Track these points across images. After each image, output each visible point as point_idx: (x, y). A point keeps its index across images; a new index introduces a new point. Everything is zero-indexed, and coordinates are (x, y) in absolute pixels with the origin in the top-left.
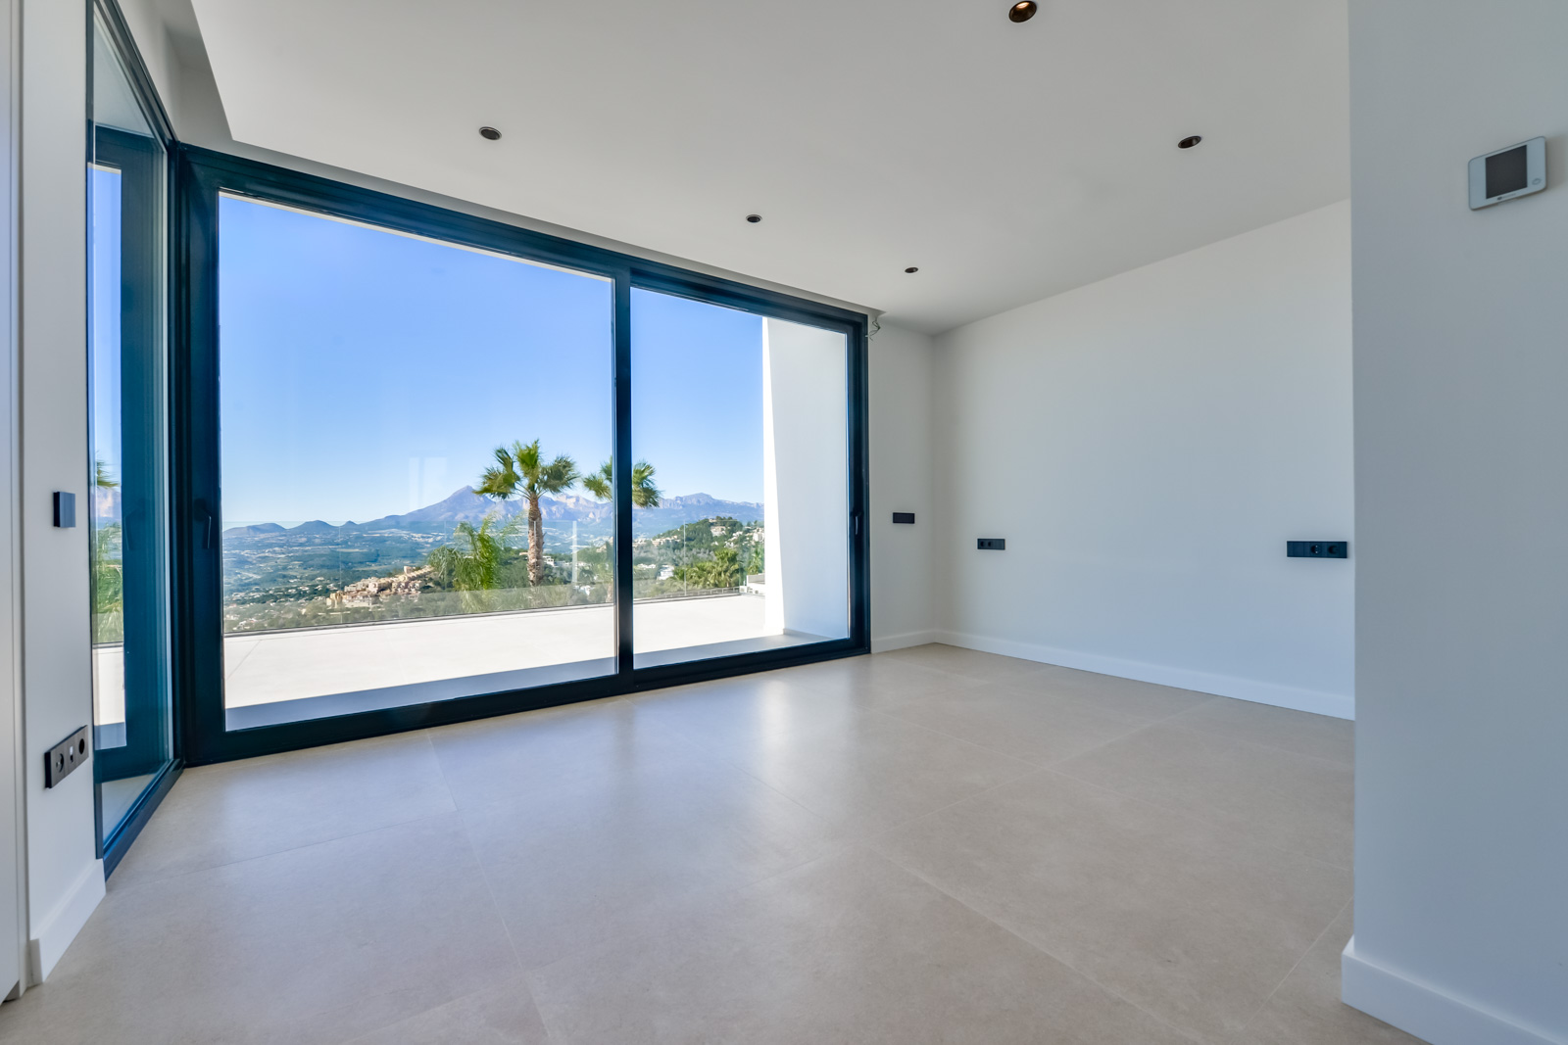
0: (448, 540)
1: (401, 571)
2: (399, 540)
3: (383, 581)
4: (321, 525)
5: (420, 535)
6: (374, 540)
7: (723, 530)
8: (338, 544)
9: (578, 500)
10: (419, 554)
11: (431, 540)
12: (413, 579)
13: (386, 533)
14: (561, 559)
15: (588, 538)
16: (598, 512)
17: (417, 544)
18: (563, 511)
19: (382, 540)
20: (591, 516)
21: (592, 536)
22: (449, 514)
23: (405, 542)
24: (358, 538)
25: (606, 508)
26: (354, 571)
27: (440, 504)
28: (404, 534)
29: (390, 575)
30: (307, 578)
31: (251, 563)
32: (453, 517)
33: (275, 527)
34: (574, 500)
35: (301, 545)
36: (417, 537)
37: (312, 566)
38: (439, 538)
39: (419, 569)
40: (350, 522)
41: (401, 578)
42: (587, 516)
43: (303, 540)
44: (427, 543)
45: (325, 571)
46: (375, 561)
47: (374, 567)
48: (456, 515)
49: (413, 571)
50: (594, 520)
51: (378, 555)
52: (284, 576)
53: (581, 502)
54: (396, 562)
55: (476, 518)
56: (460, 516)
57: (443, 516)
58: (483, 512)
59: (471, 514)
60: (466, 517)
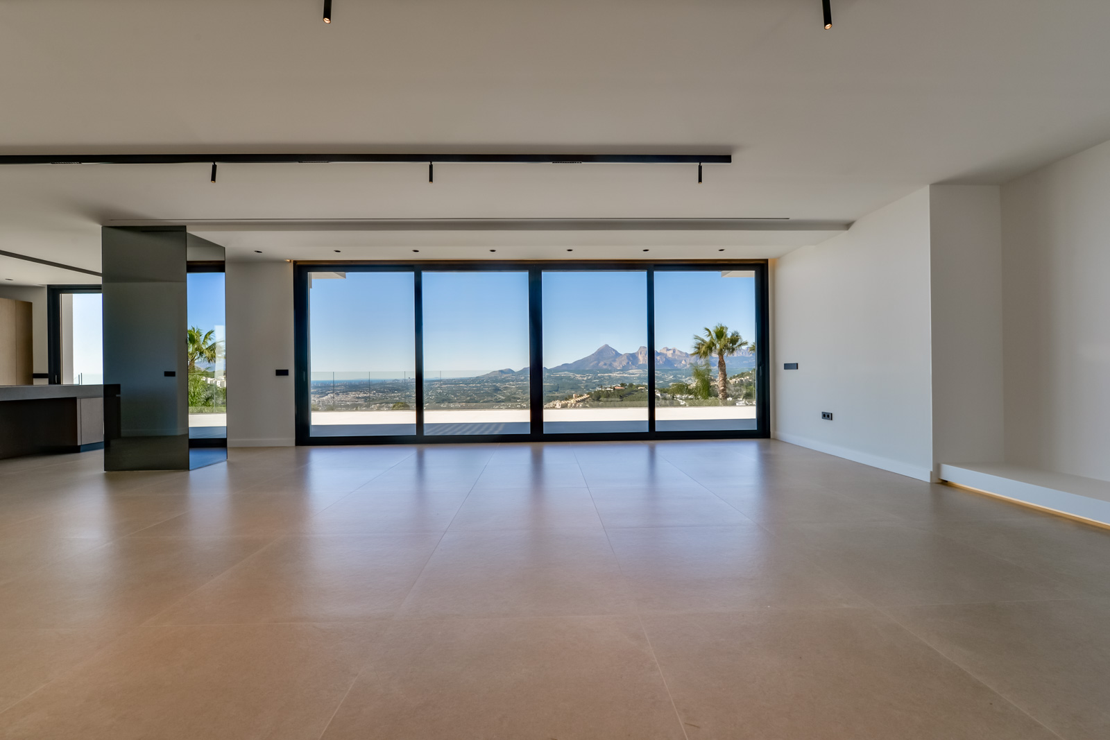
0: (595, 378)
1: (571, 397)
2: (569, 378)
3: (563, 402)
5: (579, 375)
6: (557, 378)
9: (674, 352)
10: (580, 387)
11: (585, 379)
12: (579, 402)
13: (562, 374)
14: (665, 392)
15: (681, 378)
17: (578, 380)
18: (664, 359)
19: (561, 378)
20: (683, 362)
22: (596, 362)
23: (572, 379)
24: (548, 377)
26: (548, 397)
27: (591, 356)
28: (571, 375)
29: (566, 399)
31: (500, 390)
32: (598, 364)
33: (510, 371)
34: (671, 352)
35: (522, 381)
36: (578, 377)
38: (590, 377)
39: (581, 396)
41: (572, 401)
43: (523, 378)
44: (583, 380)
46: (557, 391)
47: (557, 394)
48: (599, 363)
49: (578, 397)
50: (685, 365)
51: (558, 387)
52: (515, 398)
53: (677, 352)
54: (568, 392)
55: (611, 365)
56: (601, 364)
57: (592, 364)
58: (615, 361)
59: (608, 363)
60: (605, 364)
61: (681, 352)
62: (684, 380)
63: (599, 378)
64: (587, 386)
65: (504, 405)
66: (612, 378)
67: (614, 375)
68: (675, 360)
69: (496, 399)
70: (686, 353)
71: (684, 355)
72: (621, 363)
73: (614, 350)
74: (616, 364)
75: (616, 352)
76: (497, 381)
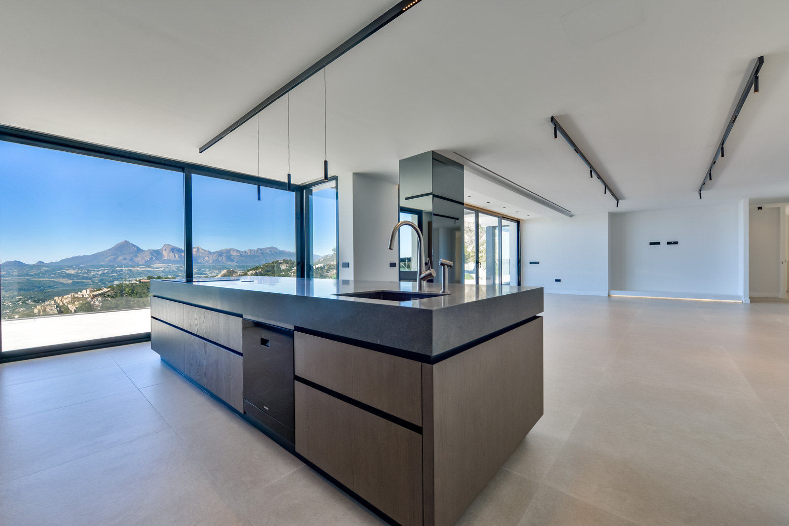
0: (112, 272)
4: (19, 264)
7: (287, 266)
8: (32, 276)
11: (100, 273)
15: (205, 271)
16: (211, 256)
20: (207, 258)
21: (207, 270)
22: (114, 257)
24: (46, 272)
25: (216, 254)
26: (46, 292)
27: (107, 251)
30: (8, 297)
32: (115, 259)
37: (13, 290)
38: (106, 271)
39: (100, 290)
40: (40, 262)
42: (204, 259)
44: (98, 274)
45: (22, 292)
48: (118, 257)
49: (95, 291)
50: (208, 261)
53: (200, 250)
55: (131, 260)
56: (120, 258)
57: (109, 259)
58: (136, 256)
59: (128, 257)
60: (125, 259)
61: (204, 250)
62: (208, 273)
63: (118, 272)
64: (102, 280)
66: (133, 272)
67: (135, 269)
68: (199, 256)
70: (209, 251)
71: (207, 253)
72: (143, 258)
73: (135, 246)
74: (138, 259)
75: (138, 248)
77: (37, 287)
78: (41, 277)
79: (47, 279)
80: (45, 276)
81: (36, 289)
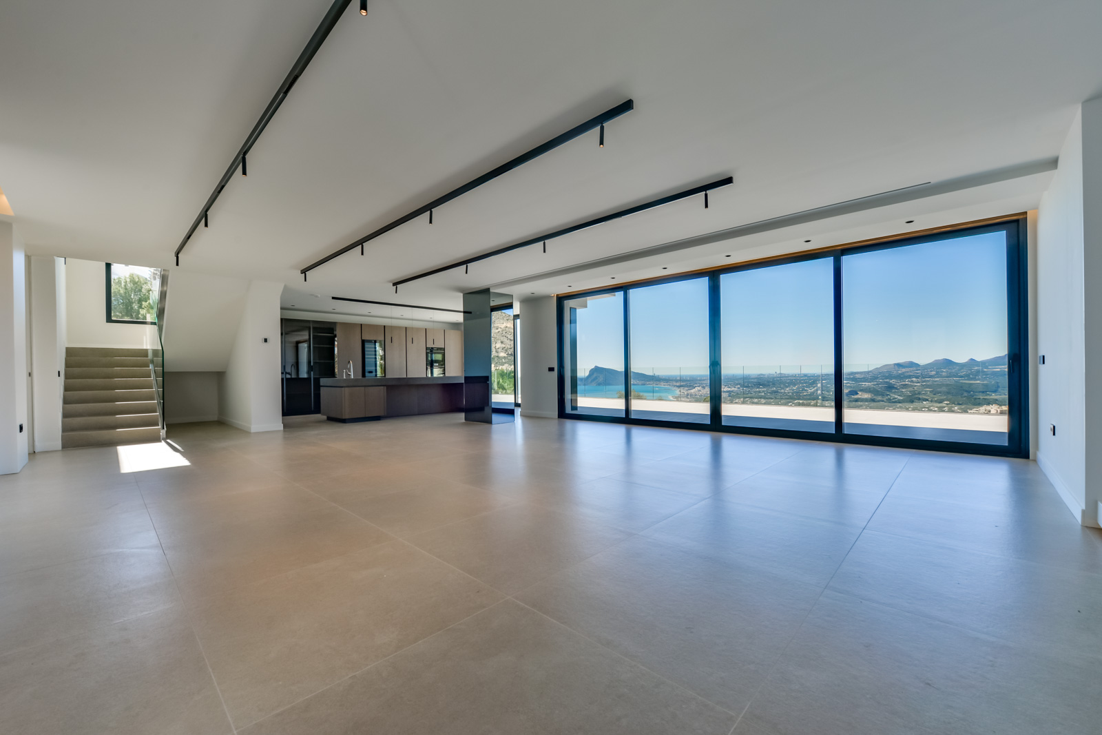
65: (901, 407)
69: (890, 399)
76: (890, 376)
77: (966, 391)
78: (972, 379)
79: (978, 382)
80: (977, 378)
81: (965, 394)
